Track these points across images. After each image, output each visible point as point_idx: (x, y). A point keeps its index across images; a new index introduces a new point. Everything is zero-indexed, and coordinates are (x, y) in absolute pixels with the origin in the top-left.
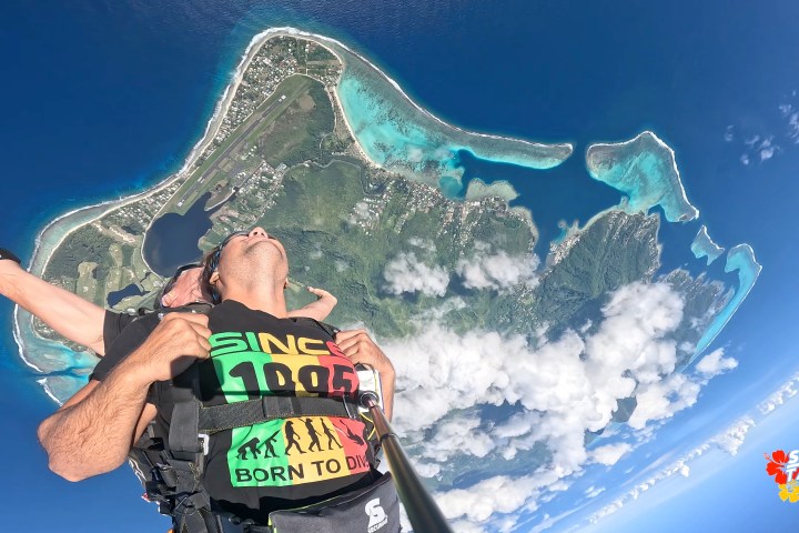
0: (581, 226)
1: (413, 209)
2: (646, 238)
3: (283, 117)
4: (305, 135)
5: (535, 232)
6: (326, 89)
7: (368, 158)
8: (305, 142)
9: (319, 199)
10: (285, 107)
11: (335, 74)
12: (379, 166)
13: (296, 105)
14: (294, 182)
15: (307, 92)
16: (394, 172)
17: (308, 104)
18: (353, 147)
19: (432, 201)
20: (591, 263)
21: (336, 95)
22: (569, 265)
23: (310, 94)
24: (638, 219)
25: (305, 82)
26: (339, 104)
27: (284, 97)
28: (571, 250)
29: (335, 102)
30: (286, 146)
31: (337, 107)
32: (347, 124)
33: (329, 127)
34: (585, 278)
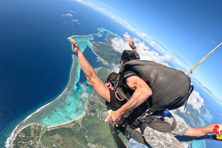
0: (98, 57)
1: (99, 102)
2: (99, 44)
3: (65, 145)
4: (74, 138)
5: (101, 68)
6: (49, 130)
7: (82, 116)
8: (77, 137)
9: (101, 132)
10: (59, 145)
11: (40, 127)
12: (85, 113)
13: (58, 141)
14: (95, 140)
15: (51, 137)
16: (86, 108)
17: (57, 137)
18: (78, 121)
19: (95, 96)
20: (108, 55)
21: (52, 127)
22: (109, 60)
23: (52, 136)
24: (94, 45)
25: (44, 137)
26: (57, 125)
27: (54, 145)
28: (104, 60)
29: (56, 127)
30: (79, 144)
31: (58, 127)
32: (67, 123)
33: (69, 129)
34: (112, 57)
